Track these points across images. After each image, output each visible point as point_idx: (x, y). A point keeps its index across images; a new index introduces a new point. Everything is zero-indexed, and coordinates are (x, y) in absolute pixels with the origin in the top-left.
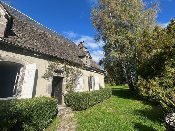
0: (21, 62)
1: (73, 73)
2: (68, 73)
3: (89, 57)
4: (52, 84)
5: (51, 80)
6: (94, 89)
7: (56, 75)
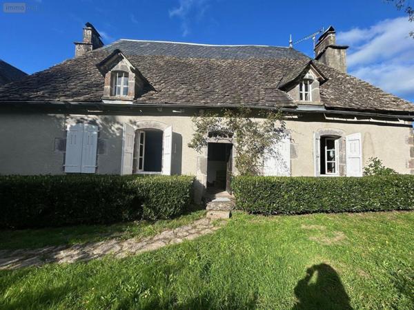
0: (159, 126)
1: (255, 132)
2: (241, 135)
3: (316, 81)
4: (207, 157)
5: (205, 150)
6: (342, 174)
7: (213, 140)
